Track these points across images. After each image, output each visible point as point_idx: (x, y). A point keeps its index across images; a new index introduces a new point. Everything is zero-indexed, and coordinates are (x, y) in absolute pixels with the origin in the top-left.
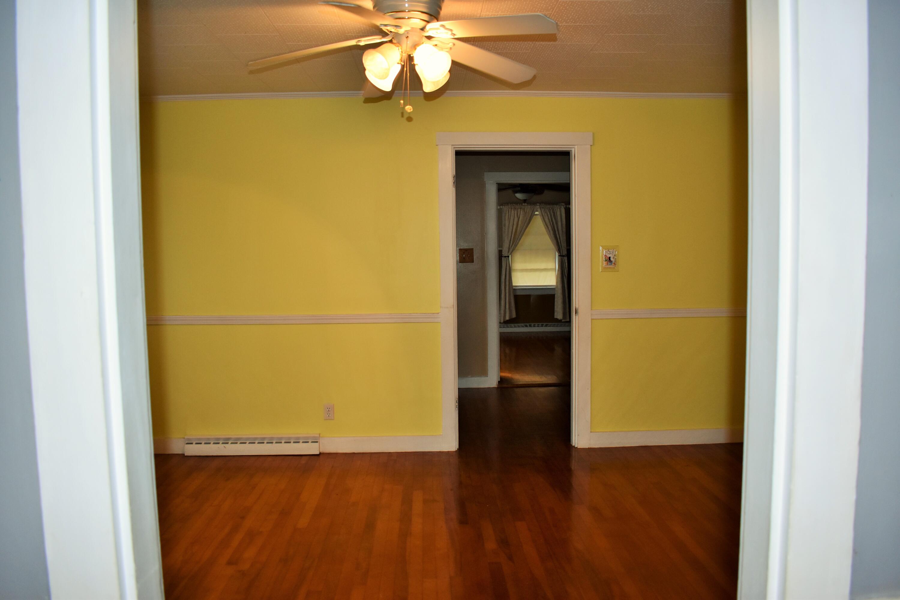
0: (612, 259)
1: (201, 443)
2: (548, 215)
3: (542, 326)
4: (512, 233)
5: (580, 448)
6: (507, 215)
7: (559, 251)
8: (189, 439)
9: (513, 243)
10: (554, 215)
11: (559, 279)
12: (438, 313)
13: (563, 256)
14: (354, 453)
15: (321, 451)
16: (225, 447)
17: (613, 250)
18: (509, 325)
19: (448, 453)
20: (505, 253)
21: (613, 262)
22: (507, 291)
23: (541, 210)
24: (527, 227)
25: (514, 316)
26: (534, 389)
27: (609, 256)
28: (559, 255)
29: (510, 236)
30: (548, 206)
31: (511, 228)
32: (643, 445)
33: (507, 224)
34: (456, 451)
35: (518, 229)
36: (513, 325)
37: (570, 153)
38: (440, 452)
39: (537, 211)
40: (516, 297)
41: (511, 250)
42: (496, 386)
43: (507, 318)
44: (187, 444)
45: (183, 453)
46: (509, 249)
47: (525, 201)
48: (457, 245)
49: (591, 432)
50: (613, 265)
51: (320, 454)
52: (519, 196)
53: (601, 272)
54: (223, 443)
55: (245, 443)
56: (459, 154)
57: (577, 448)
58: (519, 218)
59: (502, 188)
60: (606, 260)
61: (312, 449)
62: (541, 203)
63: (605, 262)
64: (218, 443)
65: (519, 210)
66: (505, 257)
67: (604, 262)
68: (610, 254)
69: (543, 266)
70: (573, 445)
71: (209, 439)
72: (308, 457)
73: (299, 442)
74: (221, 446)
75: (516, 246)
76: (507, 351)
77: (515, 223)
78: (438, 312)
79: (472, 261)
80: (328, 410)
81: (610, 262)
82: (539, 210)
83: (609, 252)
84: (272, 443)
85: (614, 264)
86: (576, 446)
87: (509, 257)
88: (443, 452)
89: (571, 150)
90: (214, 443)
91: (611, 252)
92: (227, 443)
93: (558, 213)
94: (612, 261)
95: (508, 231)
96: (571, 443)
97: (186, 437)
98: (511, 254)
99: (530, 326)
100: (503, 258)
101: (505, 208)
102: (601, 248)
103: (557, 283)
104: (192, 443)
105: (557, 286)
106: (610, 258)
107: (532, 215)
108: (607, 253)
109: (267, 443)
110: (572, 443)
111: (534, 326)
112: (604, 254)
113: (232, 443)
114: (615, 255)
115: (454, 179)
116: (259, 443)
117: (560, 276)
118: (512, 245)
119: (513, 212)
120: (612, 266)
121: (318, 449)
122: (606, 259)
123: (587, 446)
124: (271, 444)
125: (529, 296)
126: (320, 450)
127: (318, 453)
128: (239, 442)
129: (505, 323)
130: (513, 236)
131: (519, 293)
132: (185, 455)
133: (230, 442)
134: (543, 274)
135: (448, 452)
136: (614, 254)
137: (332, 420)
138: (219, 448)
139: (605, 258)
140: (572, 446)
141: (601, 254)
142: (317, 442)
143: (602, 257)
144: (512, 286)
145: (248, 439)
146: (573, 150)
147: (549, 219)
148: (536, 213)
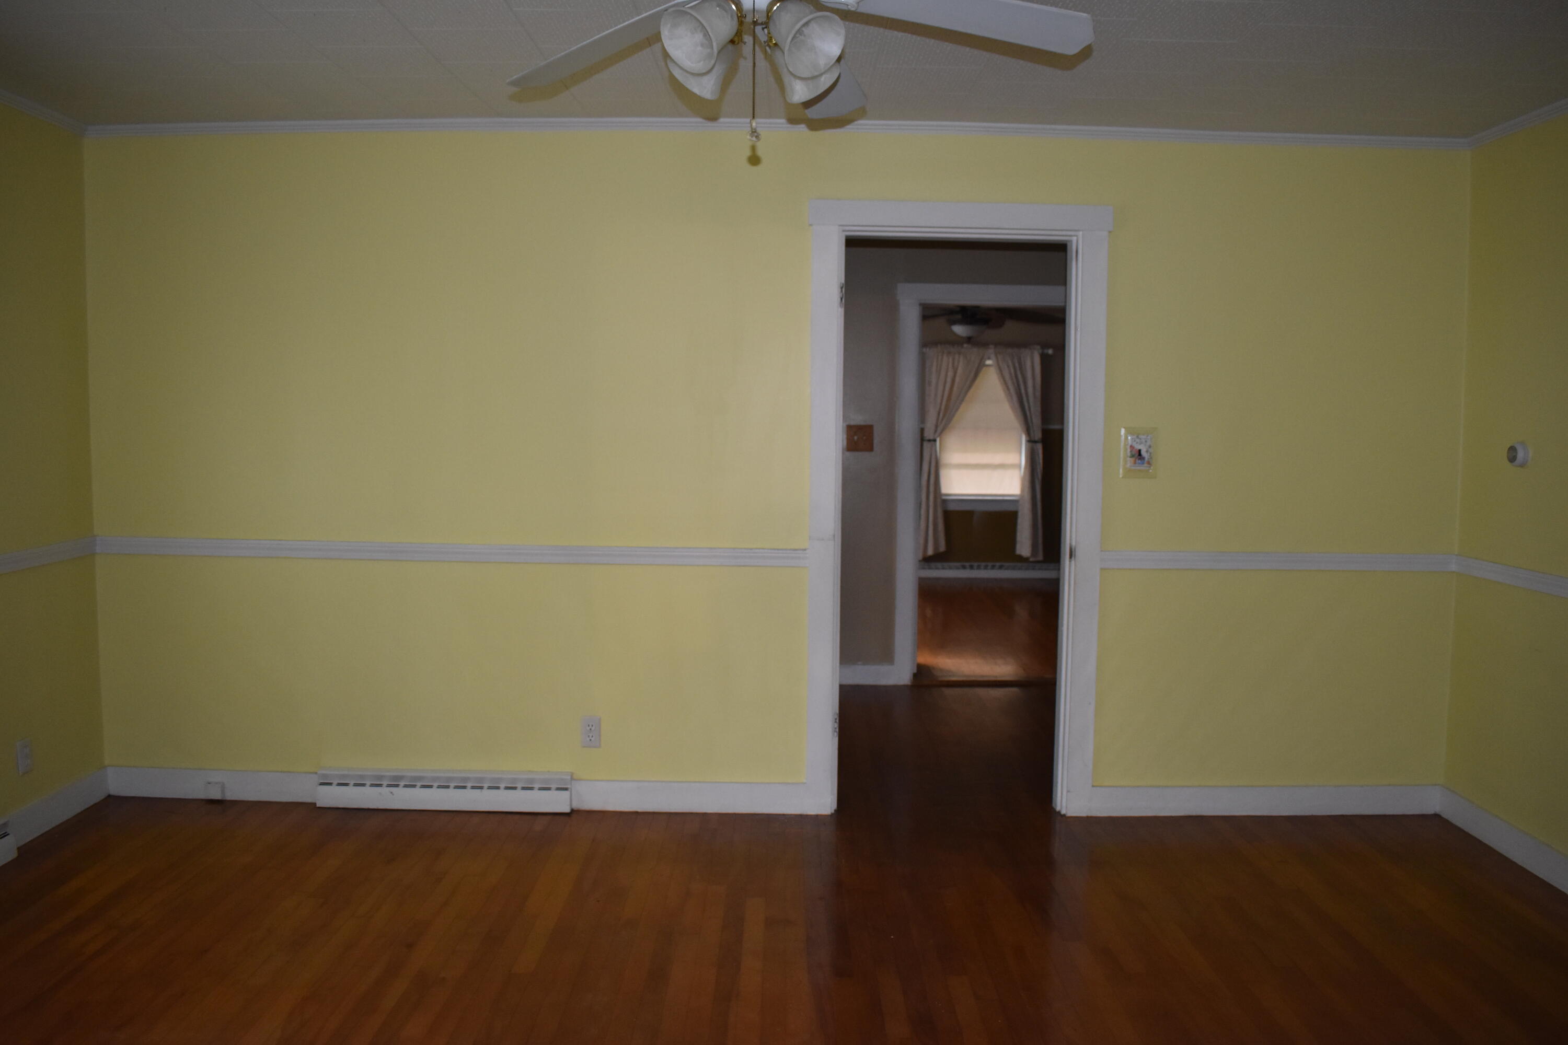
0: (1144, 453)
1: (347, 785)
2: (1008, 366)
3: (993, 567)
4: (943, 396)
5: (1072, 817)
6: (935, 364)
7: (1028, 431)
8: (325, 776)
9: (944, 416)
10: (1021, 368)
11: (1027, 484)
12: (805, 550)
13: (1035, 442)
14: (637, 813)
15: (576, 805)
16: (392, 793)
17: (1147, 436)
18: (933, 565)
19: (816, 819)
20: (929, 434)
21: (1146, 459)
22: (931, 503)
23: (997, 358)
24: (970, 387)
25: (942, 548)
26: (982, 692)
27: (1138, 447)
28: (1028, 439)
29: (939, 401)
30: (1010, 350)
31: (941, 388)
32: (1194, 814)
33: (934, 381)
34: (832, 815)
35: (955, 388)
36: (939, 565)
37: (1069, 244)
38: (801, 816)
39: (989, 358)
40: (947, 515)
41: (939, 430)
42: (909, 683)
43: (930, 552)
44: (322, 784)
45: (314, 801)
46: (937, 426)
47: (969, 340)
48: (845, 417)
49: (1093, 786)
50: (1146, 465)
51: (573, 811)
52: (960, 330)
53: (1122, 478)
54: (389, 786)
55: (431, 787)
56: (852, 243)
57: (1064, 815)
58: (957, 369)
59: (930, 313)
60: (1132, 456)
61: (557, 803)
62: (997, 344)
63: (1131, 459)
64: (380, 785)
65: (957, 356)
66: (929, 440)
67: (1129, 459)
68: (1141, 443)
69: (997, 458)
70: (1058, 809)
71: (362, 777)
72: (549, 817)
73: (531, 789)
74: (385, 790)
75: (950, 420)
76: (929, 612)
77: (949, 380)
78: (804, 548)
79: (870, 448)
80: (588, 728)
81: (1140, 459)
82: (993, 356)
83: (1138, 440)
84: (481, 788)
85: (1149, 463)
86: (1063, 812)
87: (935, 440)
88: (807, 816)
89: (1071, 241)
90: (372, 785)
91: (1144, 441)
92: (397, 786)
93: (1028, 364)
94: (1144, 458)
95: (936, 395)
96: (1054, 805)
97: (320, 772)
98: (940, 435)
99: (972, 567)
100: (925, 444)
101: (931, 352)
102: (1123, 431)
103: (1022, 490)
104: (330, 784)
105: (1022, 496)
106: (1140, 451)
107: (980, 366)
108: (1135, 441)
109: (473, 788)
110: (1056, 805)
111: (979, 568)
112: (1130, 443)
113: (406, 786)
114: (1150, 447)
115: (842, 291)
116: (456, 787)
117: (1028, 478)
118: (942, 420)
119: (945, 358)
120: (1144, 467)
121: (568, 803)
122: (1133, 453)
123: (1083, 813)
124: (479, 790)
125: (970, 514)
126: (571, 804)
127: (567, 810)
128: (419, 784)
129: (927, 560)
130: (944, 403)
131: (952, 507)
132: (318, 805)
133: (402, 784)
134: (997, 474)
135: (817, 816)
136: (1148, 444)
137: (595, 747)
138: (380, 794)
139: (1131, 451)
140: (1054, 810)
141: (1122, 444)
142: (566, 789)
143: (1126, 450)
144: (941, 495)
145: (435, 779)
146: (1074, 239)
147: (1010, 374)
148: (988, 362)
